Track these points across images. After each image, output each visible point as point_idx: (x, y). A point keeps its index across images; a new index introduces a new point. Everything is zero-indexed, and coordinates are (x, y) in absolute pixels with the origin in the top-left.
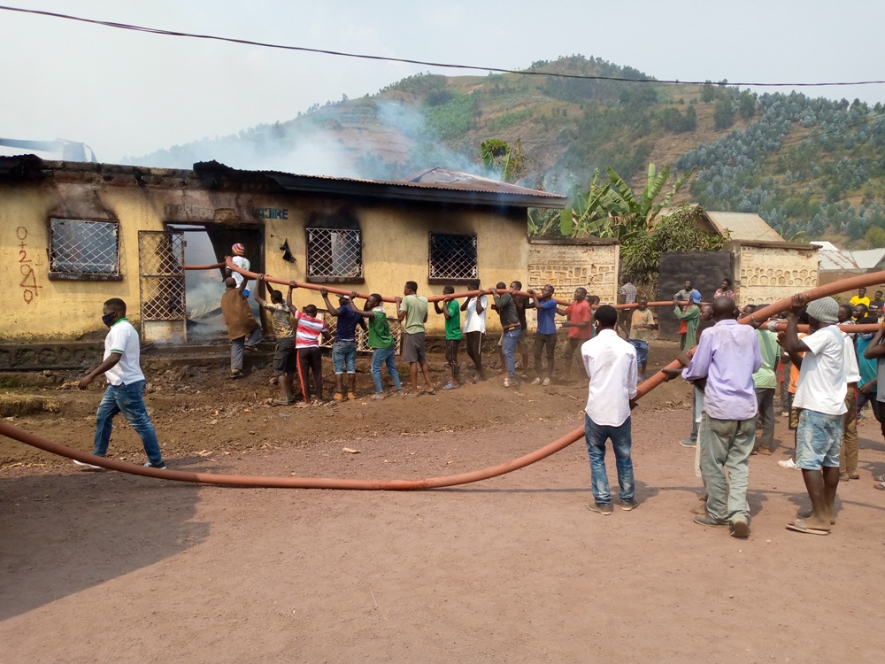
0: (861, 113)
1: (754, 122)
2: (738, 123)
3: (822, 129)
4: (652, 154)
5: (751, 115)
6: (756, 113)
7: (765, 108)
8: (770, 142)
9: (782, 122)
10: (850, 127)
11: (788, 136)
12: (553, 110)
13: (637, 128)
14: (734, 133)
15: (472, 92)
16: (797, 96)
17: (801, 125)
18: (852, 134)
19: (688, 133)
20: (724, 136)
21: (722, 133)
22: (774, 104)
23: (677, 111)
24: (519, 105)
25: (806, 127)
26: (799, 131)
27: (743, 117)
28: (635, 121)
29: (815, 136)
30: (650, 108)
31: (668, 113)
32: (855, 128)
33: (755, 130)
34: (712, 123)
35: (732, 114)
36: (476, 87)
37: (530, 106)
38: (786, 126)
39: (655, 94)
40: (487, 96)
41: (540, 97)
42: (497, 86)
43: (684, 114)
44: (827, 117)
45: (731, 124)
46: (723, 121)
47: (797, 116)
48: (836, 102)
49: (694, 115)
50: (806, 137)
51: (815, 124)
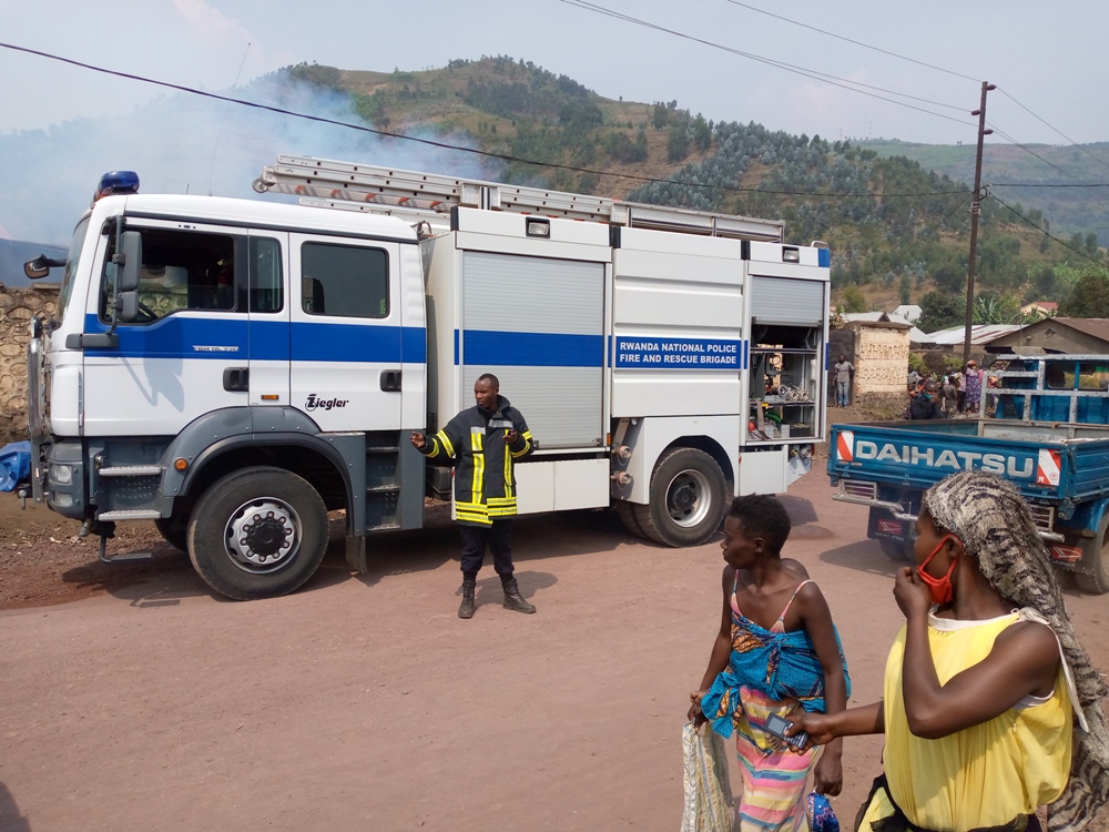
0: (821, 152)
1: (710, 155)
2: (693, 156)
3: (782, 167)
4: (598, 187)
5: (707, 146)
6: (712, 145)
7: (722, 139)
8: (728, 180)
9: (740, 158)
10: (811, 167)
11: (747, 174)
12: (480, 125)
13: (580, 154)
14: (689, 167)
15: (372, 93)
16: (756, 128)
17: (760, 161)
18: (813, 175)
19: (638, 164)
20: (678, 169)
21: (676, 165)
22: (732, 136)
23: (626, 137)
24: (435, 115)
25: (765, 164)
26: (758, 169)
27: (699, 148)
28: (577, 146)
29: (775, 175)
30: (595, 130)
31: (615, 139)
32: (815, 168)
33: (712, 164)
34: (665, 154)
35: (687, 144)
36: (379, 87)
37: (450, 116)
38: (745, 162)
39: (600, 113)
40: (394, 100)
41: (461, 106)
42: (406, 88)
43: (634, 141)
44: (787, 154)
45: (685, 156)
46: (676, 155)
47: (756, 151)
48: (796, 137)
49: (645, 143)
50: (765, 176)
51: (774, 163)
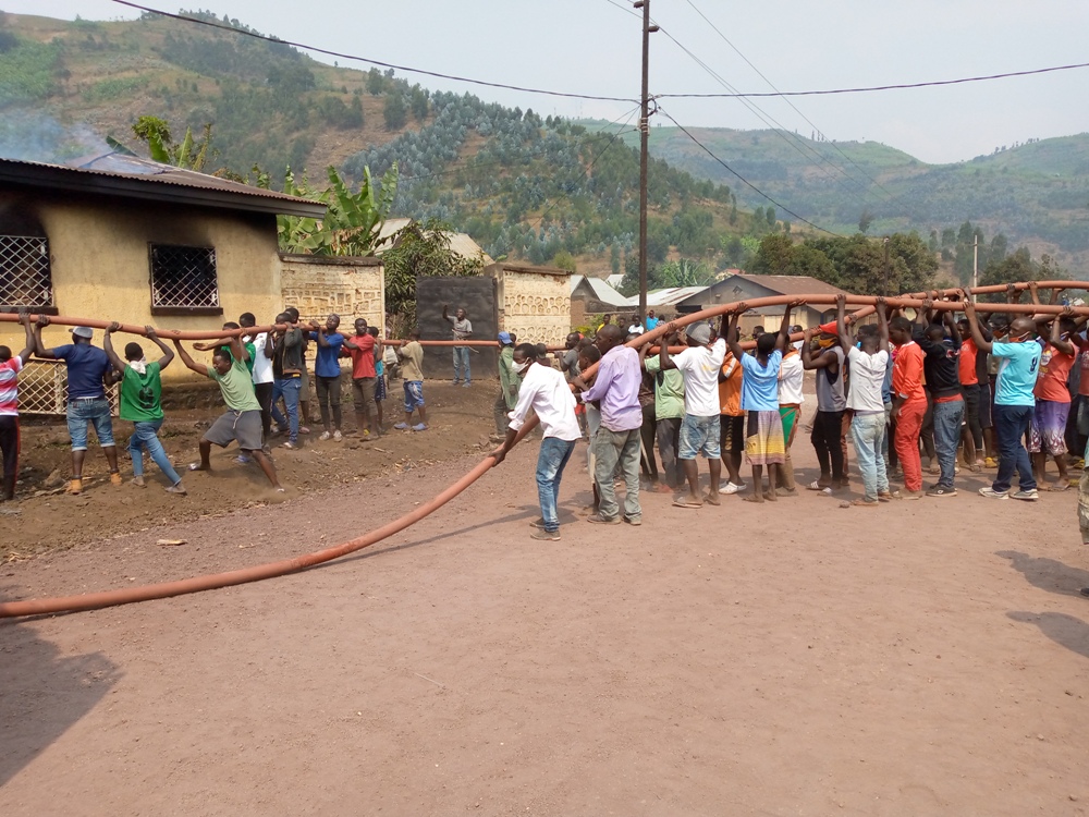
0: (534, 125)
1: (428, 124)
2: (411, 124)
3: (499, 139)
4: (313, 153)
5: (424, 115)
6: (430, 114)
7: (439, 108)
8: (446, 150)
9: (458, 127)
10: (526, 140)
11: (465, 144)
12: (178, 82)
13: (292, 117)
14: (407, 135)
15: (50, 40)
16: (471, 98)
17: (477, 132)
18: (527, 148)
19: (355, 130)
20: (396, 137)
21: (394, 133)
22: (448, 105)
23: (341, 102)
24: (128, 69)
25: (482, 135)
26: (475, 140)
27: (416, 117)
28: (289, 109)
29: (492, 147)
30: (307, 94)
31: (329, 102)
32: (530, 142)
33: (430, 135)
34: (382, 121)
35: (404, 112)
36: (57, 35)
37: (144, 72)
38: (462, 133)
39: (312, 76)
40: (76, 51)
41: (157, 62)
42: (90, 38)
43: (349, 106)
44: (502, 126)
45: (403, 124)
46: (394, 120)
47: (472, 122)
48: (510, 110)
49: (361, 109)
50: (483, 147)
51: (491, 134)
